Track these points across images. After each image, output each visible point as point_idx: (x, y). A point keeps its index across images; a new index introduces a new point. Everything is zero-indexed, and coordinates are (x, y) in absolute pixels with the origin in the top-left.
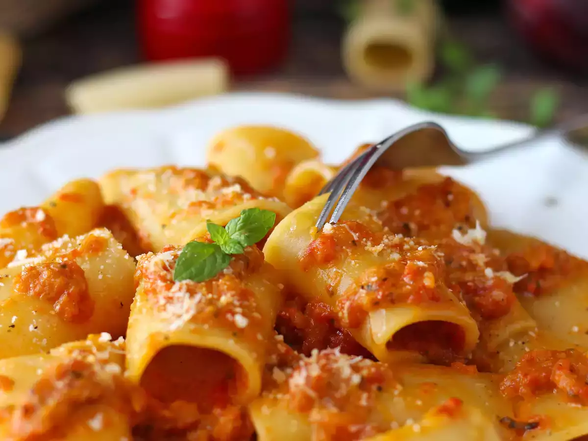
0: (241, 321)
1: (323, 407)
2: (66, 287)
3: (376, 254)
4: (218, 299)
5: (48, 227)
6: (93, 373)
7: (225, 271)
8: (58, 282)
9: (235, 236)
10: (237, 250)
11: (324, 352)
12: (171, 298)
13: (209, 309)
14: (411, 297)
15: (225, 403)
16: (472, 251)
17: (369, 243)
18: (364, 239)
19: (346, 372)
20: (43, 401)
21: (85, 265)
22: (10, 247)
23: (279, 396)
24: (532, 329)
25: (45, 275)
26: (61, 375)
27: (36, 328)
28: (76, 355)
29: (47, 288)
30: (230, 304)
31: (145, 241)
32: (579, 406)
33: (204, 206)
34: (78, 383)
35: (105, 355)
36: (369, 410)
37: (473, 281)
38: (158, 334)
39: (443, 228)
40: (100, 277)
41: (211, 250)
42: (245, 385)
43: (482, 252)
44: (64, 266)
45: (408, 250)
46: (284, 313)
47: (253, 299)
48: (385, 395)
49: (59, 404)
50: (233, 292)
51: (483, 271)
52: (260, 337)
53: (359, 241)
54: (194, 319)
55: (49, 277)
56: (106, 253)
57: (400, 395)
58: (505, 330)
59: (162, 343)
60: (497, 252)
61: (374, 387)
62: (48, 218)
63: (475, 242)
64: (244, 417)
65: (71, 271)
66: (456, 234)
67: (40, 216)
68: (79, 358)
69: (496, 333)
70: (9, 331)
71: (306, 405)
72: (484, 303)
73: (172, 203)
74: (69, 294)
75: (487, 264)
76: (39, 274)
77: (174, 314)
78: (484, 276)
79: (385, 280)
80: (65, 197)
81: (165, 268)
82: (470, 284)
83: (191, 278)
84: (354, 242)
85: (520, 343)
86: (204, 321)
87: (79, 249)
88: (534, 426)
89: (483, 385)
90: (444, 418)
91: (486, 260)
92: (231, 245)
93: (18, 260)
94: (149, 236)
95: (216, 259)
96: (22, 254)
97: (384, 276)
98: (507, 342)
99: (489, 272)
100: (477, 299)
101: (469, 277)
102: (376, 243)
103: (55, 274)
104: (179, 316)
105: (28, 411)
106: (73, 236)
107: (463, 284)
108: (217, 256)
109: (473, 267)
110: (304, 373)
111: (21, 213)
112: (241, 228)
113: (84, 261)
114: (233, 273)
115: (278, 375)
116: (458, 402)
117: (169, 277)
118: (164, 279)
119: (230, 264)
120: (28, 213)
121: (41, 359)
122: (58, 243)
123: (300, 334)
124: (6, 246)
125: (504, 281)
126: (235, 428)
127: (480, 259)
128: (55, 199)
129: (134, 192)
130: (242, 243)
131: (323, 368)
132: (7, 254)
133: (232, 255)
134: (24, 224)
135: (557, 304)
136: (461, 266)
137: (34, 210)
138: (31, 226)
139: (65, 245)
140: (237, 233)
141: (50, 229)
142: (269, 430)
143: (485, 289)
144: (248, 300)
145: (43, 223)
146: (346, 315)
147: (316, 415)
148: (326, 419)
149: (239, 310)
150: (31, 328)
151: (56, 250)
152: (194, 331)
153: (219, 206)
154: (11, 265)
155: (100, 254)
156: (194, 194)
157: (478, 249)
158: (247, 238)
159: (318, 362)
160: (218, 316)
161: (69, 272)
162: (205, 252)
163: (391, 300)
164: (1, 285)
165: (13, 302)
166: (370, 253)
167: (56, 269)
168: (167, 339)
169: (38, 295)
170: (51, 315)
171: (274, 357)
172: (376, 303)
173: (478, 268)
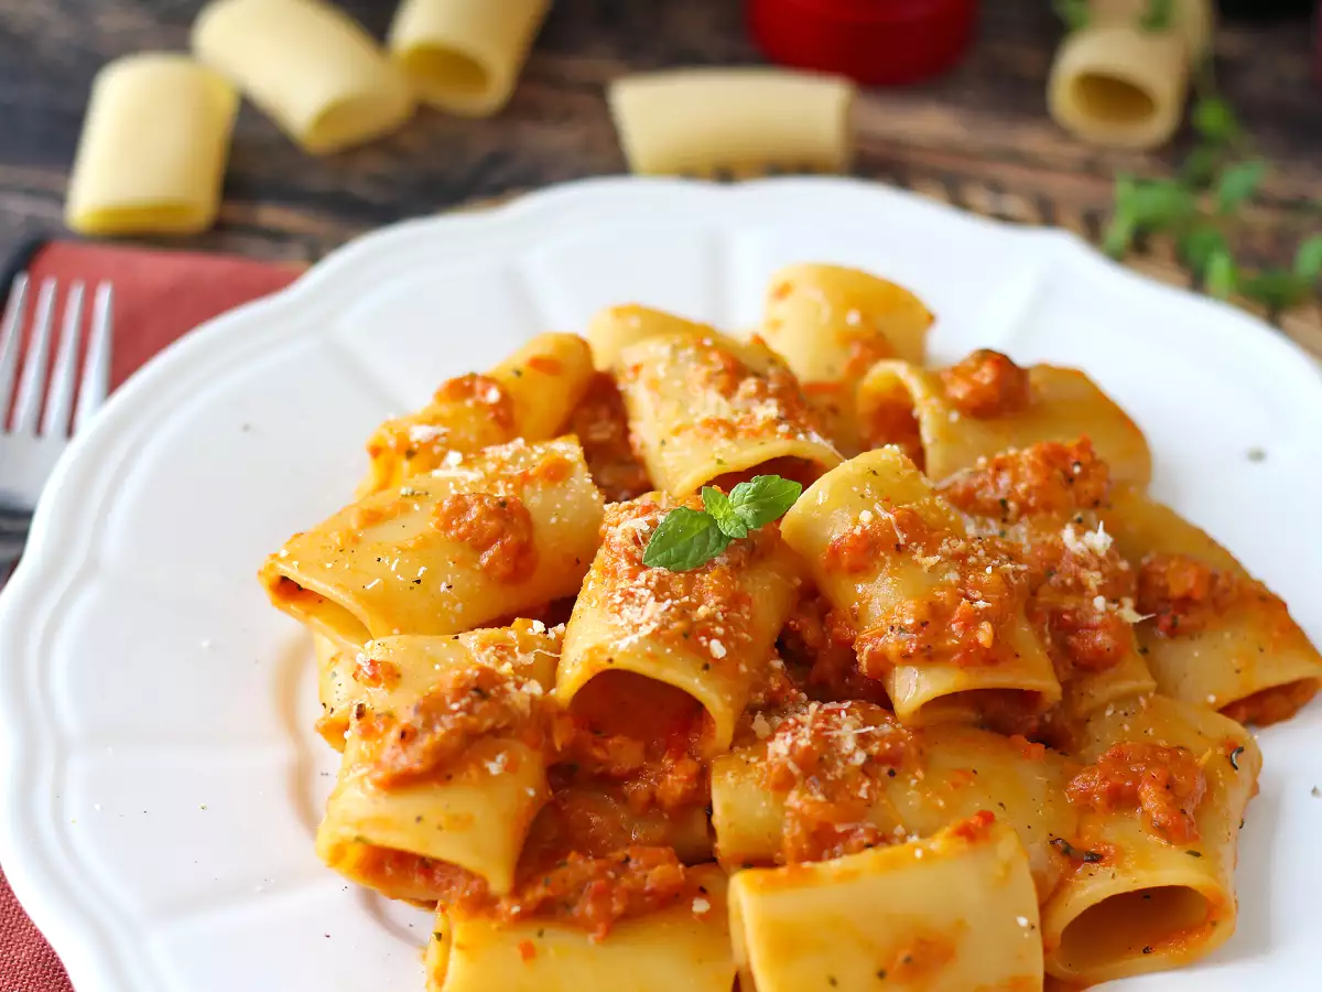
0: (718, 649)
1: (806, 790)
2: (500, 534)
3: (925, 569)
4: (697, 607)
5: (501, 413)
6: (504, 692)
7: (717, 559)
8: (492, 524)
9: (741, 510)
10: (738, 532)
11: (828, 706)
12: (632, 595)
13: (677, 625)
14: (957, 656)
15: (681, 751)
16: (1085, 565)
17: (920, 551)
18: (914, 544)
19: (849, 744)
20: (429, 725)
21: (534, 499)
22: (443, 439)
23: (753, 759)
24: (1145, 694)
25: (475, 511)
26: (460, 692)
27: (450, 587)
28: (486, 659)
29: (475, 531)
30: (711, 618)
31: (637, 451)
32: (1164, 843)
33: (722, 431)
34: (478, 707)
35: (529, 659)
36: (869, 803)
37: (1072, 613)
38: (602, 650)
39: (1055, 516)
40: (553, 520)
41: (704, 525)
42: (711, 732)
43: (1100, 569)
44: (503, 504)
45: (974, 566)
46: (792, 623)
47: (747, 608)
48: (896, 784)
49: (451, 733)
50: (719, 598)
51: (1092, 598)
52: (743, 668)
53: (906, 546)
55: (479, 517)
56: (568, 485)
57: (917, 787)
58: (1101, 690)
59: (603, 664)
60: (1124, 565)
61: (885, 770)
62: (505, 398)
63: (1092, 551)
64: (703, 776)
65: (512, 513)
66: (1068, 534)
67: (493, 396)
68: (490, 665)
69: (1091, 692)
70: (412, 588)
71: (785, 783)
72: (1082, 648)
73: (683, 406)
74: (502, 544)
75: (1102, 590)
76: (465, 509)
77: (630, 622)
78: (1091, 606)
79: (924, 624)
80: (537, 363)
81: (636, 541)
82: (1066, 617)
83: (666, 564)
84: (898, 547)
85: (1122, 712)
86: (669, 641)
87: (531, 472)
88: (1096, 858)
89: (1044, 780)
90: (962, 844)
91: (1100, 582)
92: (733, 523)
93: (449, 467)
94: (642, 446)
95: (708, 538)
96: (454, 457)
97: (926, 619)
98: (1104, 707)
99: (1100, 602)
100: (1073, 639)
101: (1069, 603)
102: (930, 551)
103: (489, 514)
104: (636, 628)
105: (406, 736)
106: (529, 443)
107: (1056, 614)
108: (711, 533)
109: (1080, 588)
110: (789, 740)
111: (467, 383)
112: (749, 501)
113: (535, 493)
114: (728, 564)
115: (760, 725)
116: (988, 818)
117: (638, 555)
118: (631, 558)
119: (726, 550)
120: (479, 386)
121: (443, 644)
122: (505, 452)
123: (811, 654)
124: (437, 437)
125: (1119, 619)
126: (686, 791)
127: (1093, 579)
128: (520, 361)
129: (636, 369)
130: (748, 522)
131: (818, 736)
132: (437, 450)
133: (730, 538)
134: (469, 403)
135: (1196, 654)
136: (1063, 582)
137: (489, 381)
138: (479, 405)
139: (517, 454)
140: (744, 506)
141: (506, 421)
142: (727, 808)
143: (1088, 627)
144: (738, 611)
145: (494, 407)
146: (864, 663)
147: (794, 799)
148: (807, 809)
149: (719, 630)
150: (443, 587)
151: (502, 464)
152: (652, 657)
153: (741, 436)
154: (436, 473)
155: (559, 485)
156: (711, 403)
157: (1094, 563)
158: (757, 515)
159: (815, 720)
160: (687, 636)
161: (509, 513)
162: (695, 525)
163: (928, 656)
164: (417, 507)
165: (424, 544)
166: (918, 565)
167: (491, 507)
168: (611, 661)
169: (461, 538)
170: (473, 569)
171: (761, 695)
172: (906, 658)
173: (1087, 593)
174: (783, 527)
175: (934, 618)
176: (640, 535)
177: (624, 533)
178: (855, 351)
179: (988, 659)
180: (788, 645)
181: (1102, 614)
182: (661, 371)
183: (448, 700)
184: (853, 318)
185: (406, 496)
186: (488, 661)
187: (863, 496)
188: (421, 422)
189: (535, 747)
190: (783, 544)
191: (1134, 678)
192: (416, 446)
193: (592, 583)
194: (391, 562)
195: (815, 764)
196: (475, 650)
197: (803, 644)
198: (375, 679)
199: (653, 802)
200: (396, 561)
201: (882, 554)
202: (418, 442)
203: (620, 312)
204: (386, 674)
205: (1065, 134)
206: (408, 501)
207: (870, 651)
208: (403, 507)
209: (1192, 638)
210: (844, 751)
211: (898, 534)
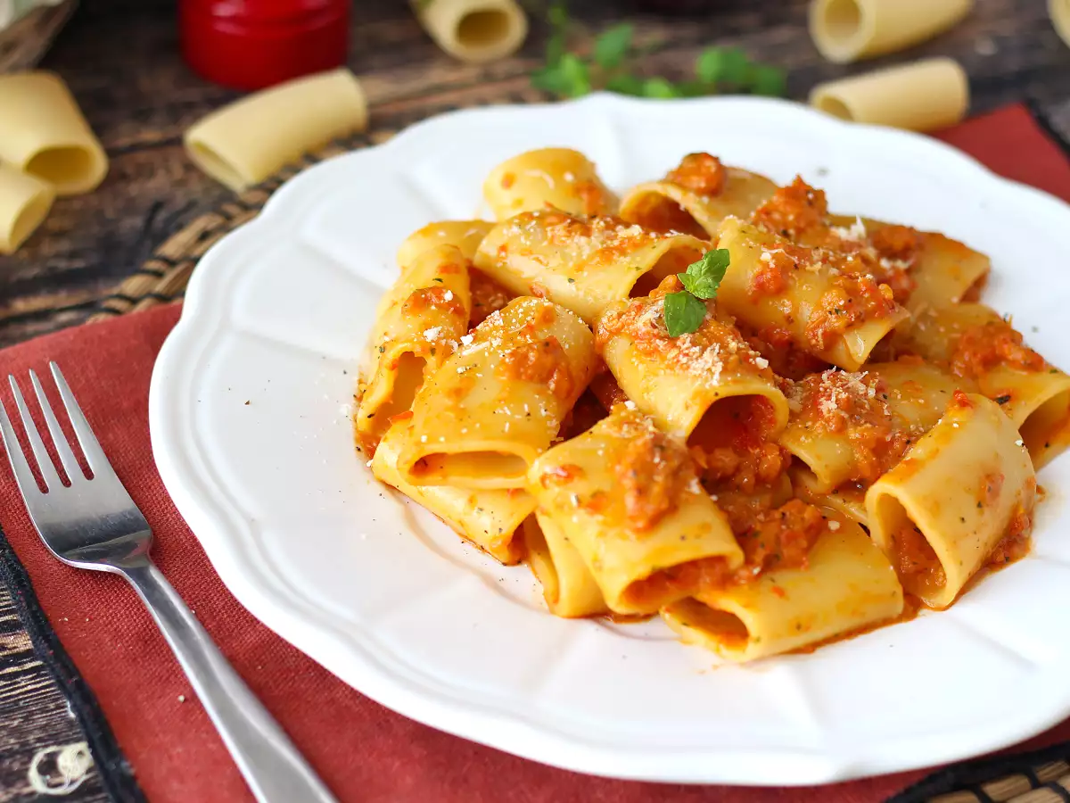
0: (762, 363)
1: (856, 424)
2: (554, 365)
3: (817, 273)
4: (728, 346)
5: (458, 306)
6: (670, 443)
7: (707, 317)
8: (547, 360)
9: (702, 281)
10: (711, 294)
12: (688, 355)
14: (877, 313)
15: (756, 442)
17: (808, 264)
18: (803, 261)
19: (862, 388)
20: (650, 479)
21: (551, 335)
23: (809, 424)
25: (532, 356)
26: (652, 451)
27: (546, 411)
29: (538, 369)
30: (741, 349)
38: (705, 391)
44: (546, 344)
48: (893, 402)
49: (665, 479)
50: (730, 336)
51: (877, 264)
53: (799, 263)
54: (725, 371)
55: (537, 359)
56: (560, 321)
57: (902, 398)
59: (712, 398)
61: (881, 396)
65: (554, 347)
67: (448, 296)
70: (529, 420)
71: (842, 428)
73: (564, 255)
74: (559, 371)
76: (526, 357)
77: (703, 370)
78: (880, 268)
79: (850, 301)
80: (444, 270)
81: (654, 326)
83: (686, 330)
84: (796, 267)
86: (734, 371)
87: (531, 324)
88: (1006, 399)
91: (875, 252)
92: (704, 290)
93: (471, 345)
95: (693, 307)
96: (467, 339)
98: (916, 326)
99: (884, 263)
102: (812, 262)
103: (542, 354)
104: (710, 371)
106: (504, 311)
108: (692, 304)
110: (833, 398)
111: (421, 296)
112: (706, 273)
114: (713, 318)
117: (663, 334)
118: (661, 337)
119: (708, 309)
120: (431, 295)
121: (588, 440)
127: (870, 252)
129: (503, 249)
130: (712, 286)
133: (707, 300)
134: (432, 308)
138: (441, 306)
139: (506, 319)
142: (818, 457)
146: (822, 342)
147: (852, 434)
148: (865, 436)
149: (751, 352)
150: (543, 412)
151: (505, 329)
154: (465, 353)
156: (583, 244)
157: (864, 244)
160: (741, 362)
161: (553, 349)
163: (861, 320)
164: (480, 375)
166: (813, 272)
167: (540, 348)
168: (717, 394)
169: (531, 377)
170: (551, 395)
172: (850, 326)
175: (852, 296)
176: (654, 322)
177: (645, 324)
179: (892, 306)
181: (890, 269)
183: (648, 459)
184: (569, 177)
185: (463, 373)
186: (630, 433)
187: (750, 247)
192: (433, 345)
194: (503, 411)
195: (853, 408)
199: (760, 480)
200: (506, 409)
201: (790, 274)
202: (432, 341)
204: (576, 471)
206: (470, 374)
207: (823, 334)
208: (470, 379)
210: (861, 393)
211: (792, 258)
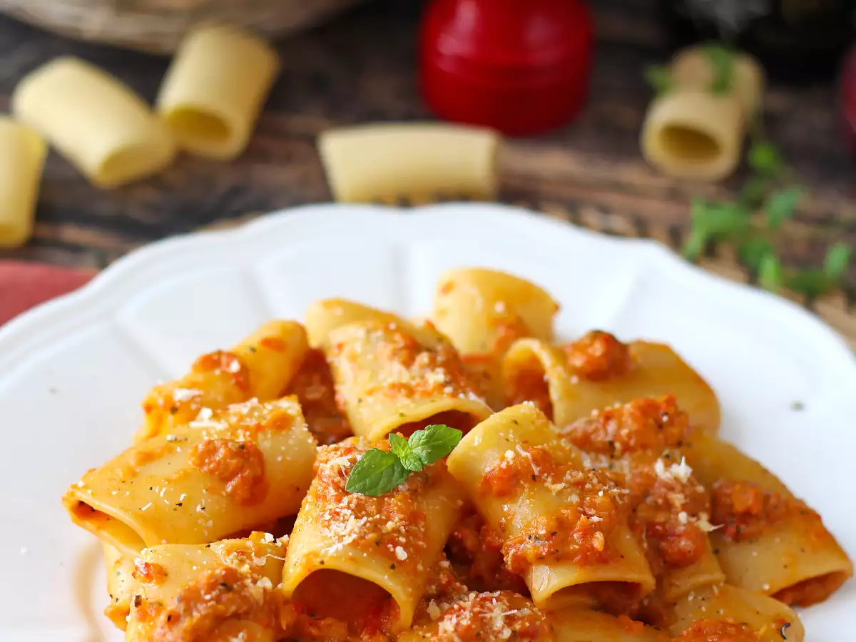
0: (401, 554)
2: (239, 470)
3: (554, 494)
4: (386, 522)
5: (241, 379)
6: (244, 586)
7: (400, 487)
8: (234, 462)
9: (418, 451)
10: (415, 467)
11: (483, 595)
12: (338, 514)
13: (371, 536)
14: (578, 558)
15: (375, 629)
16: (671, 489)
17: (550, 479)
18: (546, 475)
19: (499, 623)
20: (188, 611)
21: (265, 443)
22: (198, 399)
23: (428, 635)
24: (717, 583)
25: (222, 452)
26: (211, 587)
27: (203, 509)
28: (230, 561)
29: (221, 467)
30: (397, 530)
31: (341, 407)
33: (403, 391)
34: (225, 597)
35: (261, 562)
37: (663, 524)
38: (316, 555)
39: (649, 453)
40: (279, 459)
41: (391, 461)
42: (397, 616)
43: (682, 492)
44: (242, 447)
45: (590, 491)
46: (456, 533)
47: (423, 523)
49: (204, 617)
50: (402, 516)
51: (677, 514)
52: (420, 567)
53: (539, 476)
54: (355, 543)
55: (225, 457)
56: (291, 433)
58: (684, 582)
59: (316, 565)
60: (700, 489)
62: (244, 369)
63: (677, 479)
65: (249, 453)
66: (659, 466)
67: (235, 367)
68: (233, 566)
69: (677, 583)
70: (175, 509)
72: (670, 551)
73: (374, 374)
74: (242, 477)
75: (684, 507)
76: (215, 451)
77: (336, 534)
78: (677, 520)
79: (554, 534)
80: (267, 343)
81: (340, 473)
82: (658, 527)
83: (362, 491)
84: (534, 477)
85: (700, 598)
86: (365, 548)
87: (264, 423)
91: (683, 501)
92: (412, 460)
93: (202, 420)
94: (345, 403)
95: (394, 471)
96: (206, 413)
97: (554, 530)
98: (686, 594)
99: (683, 517)
100: (664, 544)
101: (660, 518)
102: (557, 479)
103: (233, 454)
104: (341, 538)
105: (172, 619)
106: (261, 401)
107: (651, 526)
108: (396, 468)
109: (668, 506)
110: (454, 620)
111: (215, 357)
112: (424, 444)
113: (266, 439)
114: (409, 490)
115: (433, 609)
117: (342, 485)
118: (337, 487)
119: (407, 480)
120: (224, 359)
121: (198, 552)
122: (244, 408)
123: (470, 556)
124: (194, 398)
125: (697, 529)
127: (678, 499)
128: (255, 341)
129: (340, 346)
130: (423, 459)
131: (476, 617)
132: (193, 407)
133: (410, 471)
134: (217, 372)
135: (755, 554)
136: (656, 503)
137: (232, 356)
138: (225, 374)
139: (253, 409)
140: (420, 448)
141: (244, 385)
143: (674, 535)
144: (417, 526)
145: (236, 375)
146: (509, 563)
149: (402, 540)
150: (199, 509)
151: (241, 418)
152: (353, 560)
153: (417, 396)
154: (193, 424)
155: (284, 432)
156: (395, 372)
157: (678, 488)
158: (429, 454)
159: (474, 606)
160: (380, 545)
161: (247, 454)
162: (384, 462)
163: (557, 557)
164: (179, 450)
165: (186, 476)
166: (549, 491)
167: (233, 449)
168: (322, 563)
169: (211, 472)
170: (222, 496)
171: (434, 587)
172: (540, 559)
173: (673, 510)
174: (449, 462)
175: (560, 530)
176: (343, 470)
177: (332, 468)
178: (501, 332)
179: (602, 559)
180: (453, 550)
181: (684, 525)
182: (358, 348)
183: (203, 592)
184: (500, 308)
185: (171, 441)
186: (232, 562)
187: (507, 440)
188: (181, 387)
189: (267, 626)
190: (449, 476)
191: (709, 572)
192: (178, 404)
193: (308, 506)
194: (160, 490)
195: (471, 638)
196: (223, 555)
197: (465, 549)
198: (148, 577)
200: (164, 490)
201: (522, 482)
202: (180, 401)
203: (329, 304)
204: (156, 573)
205: (653, 170)
206: (172, 444)
207: (513, 554)
208: (169, 449)
209: (751, 542)
210: (495, 629)
211: (534, 467)
